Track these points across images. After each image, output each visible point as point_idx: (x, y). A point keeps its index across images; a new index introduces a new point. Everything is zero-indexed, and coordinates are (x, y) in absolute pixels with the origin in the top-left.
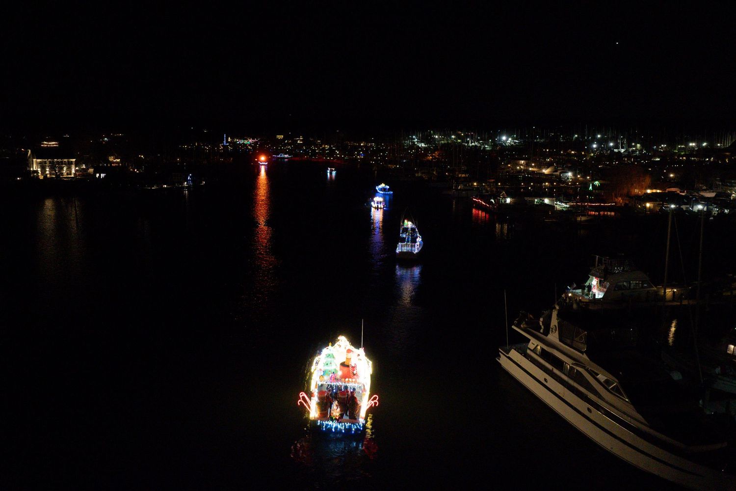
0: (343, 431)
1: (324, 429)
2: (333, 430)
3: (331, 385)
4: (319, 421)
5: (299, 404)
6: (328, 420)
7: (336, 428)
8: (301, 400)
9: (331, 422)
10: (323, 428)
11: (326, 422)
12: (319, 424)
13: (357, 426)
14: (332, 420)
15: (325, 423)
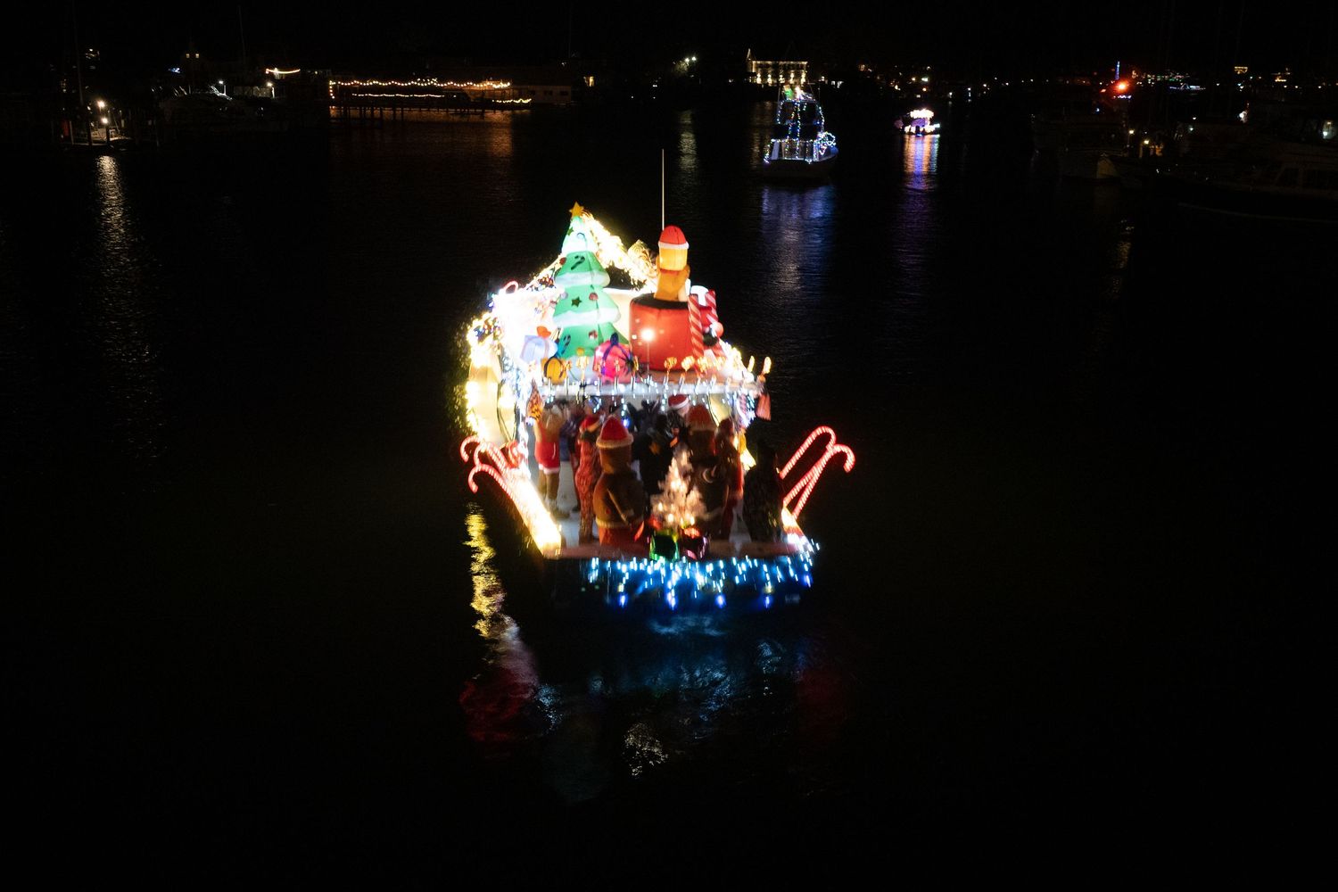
0: (721, 600)
1: (623, 600)
2: (671, 599)
3: (606, 398)
4: (595, 562)
5: (474, 487)
6: (642, 554)
7: (685, 587)
8: (479, 467)
9: (662, 560)
10: (616, 595)
11: (633, 565)
12: (593, 576)
13: (785, 570)
14: (665, 548)
15: (626, 568)
